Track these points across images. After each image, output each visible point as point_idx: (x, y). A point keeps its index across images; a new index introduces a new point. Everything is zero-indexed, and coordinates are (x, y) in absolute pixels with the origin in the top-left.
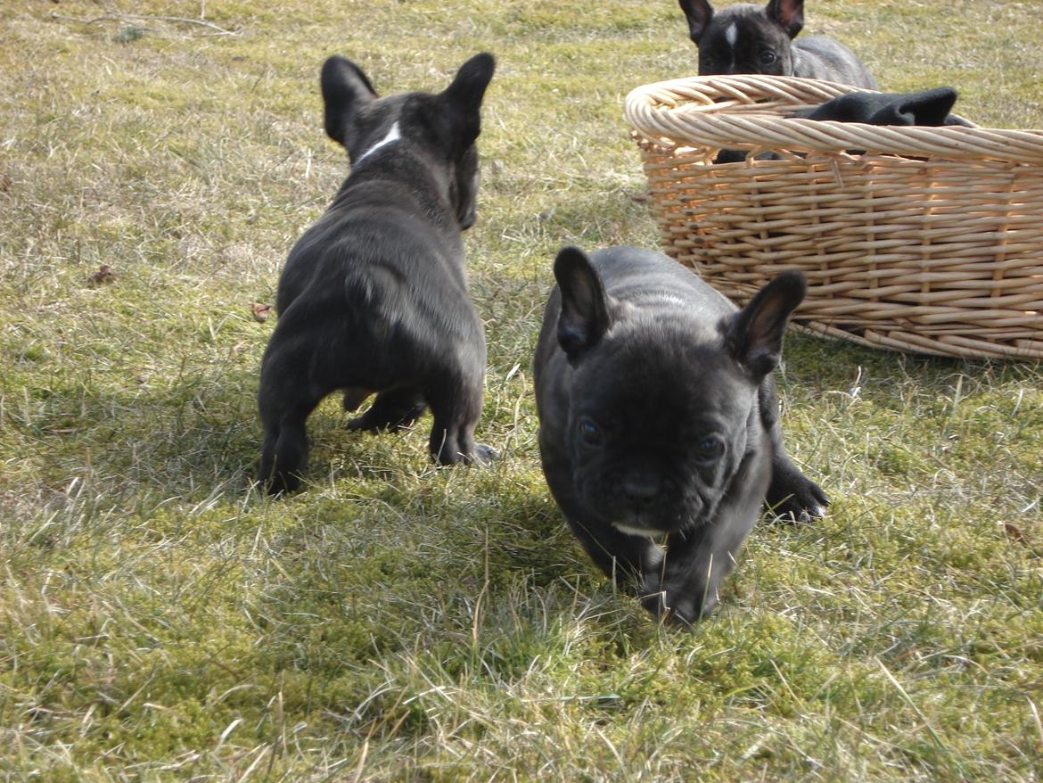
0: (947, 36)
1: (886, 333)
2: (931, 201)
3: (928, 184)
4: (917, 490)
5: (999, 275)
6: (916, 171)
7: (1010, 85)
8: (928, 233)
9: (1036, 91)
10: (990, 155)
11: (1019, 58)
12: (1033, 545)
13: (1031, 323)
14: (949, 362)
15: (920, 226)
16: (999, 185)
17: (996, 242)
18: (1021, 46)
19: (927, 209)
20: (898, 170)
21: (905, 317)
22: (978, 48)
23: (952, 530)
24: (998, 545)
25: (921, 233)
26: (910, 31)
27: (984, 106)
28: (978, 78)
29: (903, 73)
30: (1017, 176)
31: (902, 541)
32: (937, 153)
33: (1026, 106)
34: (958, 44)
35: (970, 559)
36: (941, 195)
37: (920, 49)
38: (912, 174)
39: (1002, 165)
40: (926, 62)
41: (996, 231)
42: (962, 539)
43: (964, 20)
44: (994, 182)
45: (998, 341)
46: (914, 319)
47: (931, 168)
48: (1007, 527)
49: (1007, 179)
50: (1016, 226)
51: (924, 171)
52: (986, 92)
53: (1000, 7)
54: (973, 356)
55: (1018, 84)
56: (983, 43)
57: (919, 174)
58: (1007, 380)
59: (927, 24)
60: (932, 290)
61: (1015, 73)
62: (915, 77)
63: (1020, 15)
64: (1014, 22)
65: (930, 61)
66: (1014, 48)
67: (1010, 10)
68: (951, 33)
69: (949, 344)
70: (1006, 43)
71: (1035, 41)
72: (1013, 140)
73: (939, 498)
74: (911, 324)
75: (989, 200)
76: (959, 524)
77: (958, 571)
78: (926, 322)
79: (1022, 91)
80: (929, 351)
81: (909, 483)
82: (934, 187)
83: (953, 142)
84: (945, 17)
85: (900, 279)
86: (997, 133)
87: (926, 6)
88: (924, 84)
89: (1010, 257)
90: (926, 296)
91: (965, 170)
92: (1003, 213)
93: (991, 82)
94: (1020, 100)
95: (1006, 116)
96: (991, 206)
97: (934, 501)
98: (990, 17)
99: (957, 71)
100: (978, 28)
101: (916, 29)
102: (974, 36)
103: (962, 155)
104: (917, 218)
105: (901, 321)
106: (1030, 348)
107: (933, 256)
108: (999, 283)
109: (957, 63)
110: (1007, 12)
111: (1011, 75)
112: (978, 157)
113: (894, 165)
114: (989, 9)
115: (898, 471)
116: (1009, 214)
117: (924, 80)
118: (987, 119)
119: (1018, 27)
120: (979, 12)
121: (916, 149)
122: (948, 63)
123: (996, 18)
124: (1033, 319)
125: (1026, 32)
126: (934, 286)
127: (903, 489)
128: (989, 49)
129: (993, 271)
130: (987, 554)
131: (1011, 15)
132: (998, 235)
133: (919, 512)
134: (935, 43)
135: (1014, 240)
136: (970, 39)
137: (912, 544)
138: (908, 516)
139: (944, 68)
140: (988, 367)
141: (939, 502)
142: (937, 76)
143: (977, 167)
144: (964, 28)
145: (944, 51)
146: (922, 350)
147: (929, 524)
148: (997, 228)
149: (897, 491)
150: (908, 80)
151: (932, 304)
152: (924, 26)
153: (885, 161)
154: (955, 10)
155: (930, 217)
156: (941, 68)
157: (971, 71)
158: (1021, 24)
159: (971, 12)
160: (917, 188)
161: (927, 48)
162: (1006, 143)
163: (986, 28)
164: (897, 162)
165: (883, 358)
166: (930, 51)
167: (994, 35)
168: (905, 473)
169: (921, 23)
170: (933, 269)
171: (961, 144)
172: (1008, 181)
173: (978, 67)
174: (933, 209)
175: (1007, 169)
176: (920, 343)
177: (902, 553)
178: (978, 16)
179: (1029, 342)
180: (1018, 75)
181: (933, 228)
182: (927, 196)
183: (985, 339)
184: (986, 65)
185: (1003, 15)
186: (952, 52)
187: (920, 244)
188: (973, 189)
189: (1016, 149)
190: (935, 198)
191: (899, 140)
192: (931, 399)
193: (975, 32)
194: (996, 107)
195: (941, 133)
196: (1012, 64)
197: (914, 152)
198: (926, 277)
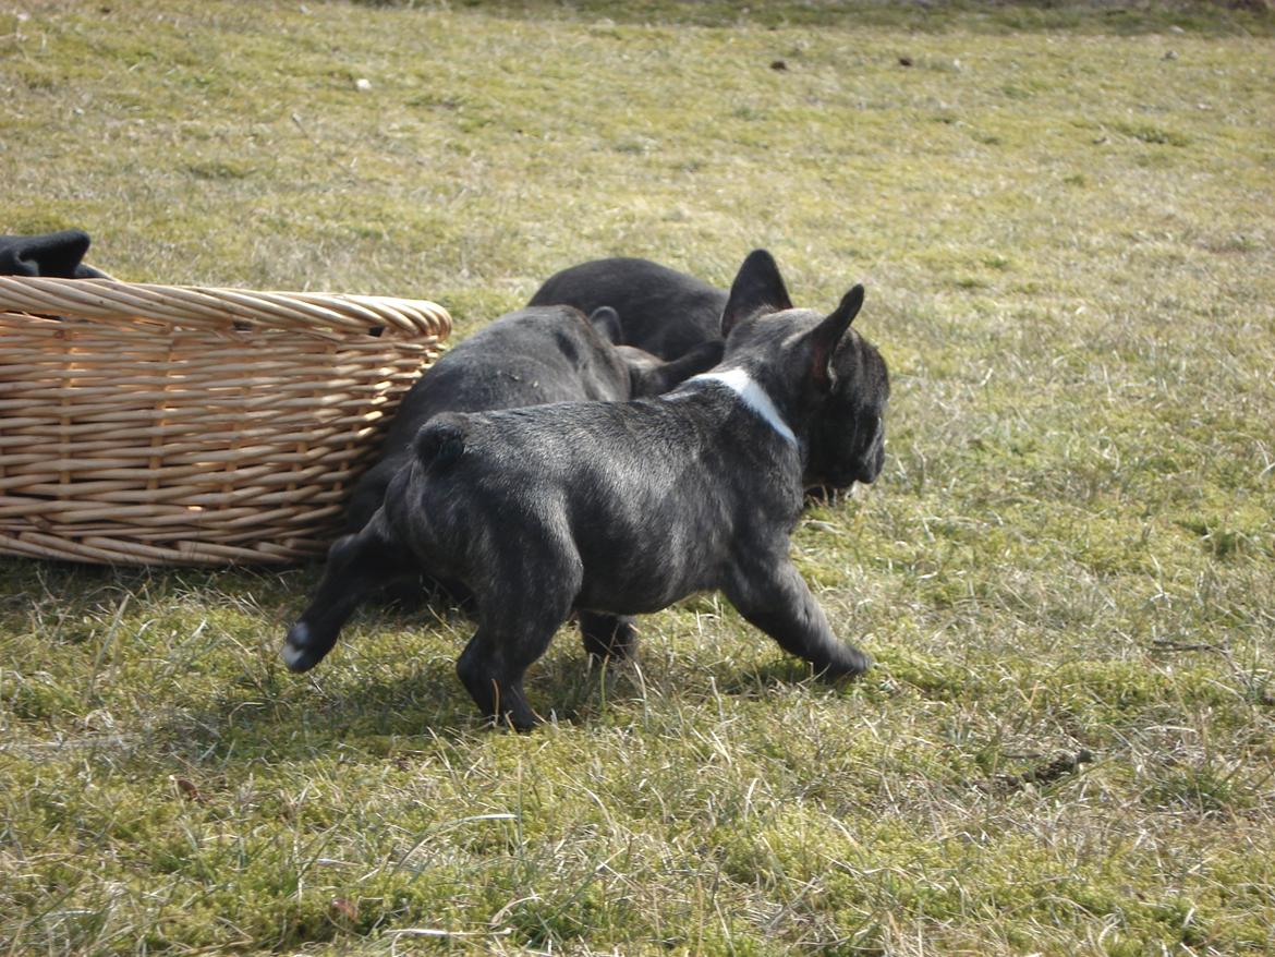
0: (56, 157)
1: (16, 534)
2: (70, 370)
3: (66, 350)
4: (65, 739)
5: (154, 463)
6: (51, 333)
7: (139, 222)
8: (68, 410)
9: (172, 230)
10: (145, 317)
11: (146, 187)
12: (212, 805)
13: (196, 520)
14: (96, 571)
15: (57, 401)
16: (154, 353)
17: (152, 422)
18: (147, 172)
19: (66, 380)
20: (28, 331)
21: (40, 514)
22: (95, 174)
23: (113, 791)
24: (170, 806)
25: (58, 410)
26: (9, 148)
27: (110, 246)
28: (99, 210)
29: (6, 201)
30: (177, 342)
31: (50, 808)
32: (75, 312)
33: (161, 248)
34: (71, 167)
35: (136, 827)
36: (83, 363)
37: (25, 172)
38: (45, 337)
39: (157, 329)
40: (33, 188)
41: (152, 408)
42: (126, 802)
43: (75, 137)
44: (149, 349)
45: (154, 543)
46: (50, 517)
47: (69, 330)
48: (180, 783)
49: (165, 345)
50: (176, 401)
51: (60, 334)
52: (111, 229)
53: (118, 124)
54: (127, 562)
55: (148, 220)
56: (102, 168)
57: (55, 336)
58: (169, 593)
59: (30, 140)
60: (74, 481)
61: (144, 206)
62: (23, 207)
63: (142, 135)
64: (136, 142)
65: (38, 186)
66: (139, 175)
67: (131, 128)
68: (61, 152)
69: (97, 547)
70: (129, 168)
71: (164, 166)
72: (170, 299)
73: (94, 749)
74: (48, 523)
75: (143, 371)
76: (121, 781)
77: (122, 844)
78: (65, 520)
79: (155, 229)
80: (72, 557)
81: (54, 730)
82: (74, 353)
83: (98, 299)
84: (52, 133)
85: (33, 467)
86: (149, 289)
87: (27, 118)
88: (34, 216)
89: (170, 440)
90: (66, 488)
91: (112, 333)
92: (161, 387)
93: (116, 216)
94: (153, 241)
95: (138, 260)
96: (146, 378)
97: (88, 754)
98: (107, 135)
99: (72, 201)
100: (93, 148)
101: (17, 146)
102: (90, 158)
103: (109, 314)
104: (53, 392)
105: (35, 519)
106: (195, 551)
107: (73, 438)
108: (155, 472)
109: (72, 190)
110: (127, 130)
111: (139, 208)
112: (127, 317)
113: (23, 325)
114: (104, 125)
115: (39, 715)
116: (167, 389)
117: (33, 211)
118: (115, 263)
119: (141, 149)
120: (93, 128)
121: (47, 306)
122: (61, 190)
123: (115, 136)
124: (196, 516)
125: (152, 155)
126: (76, 476)
127: (46, 739)
128: (110, 174)
129: (148, 457)
130: (158, 818)
131: (132, 134)
132: (154, 414)
133: (71, 768)
134: (41, 164)
135: (173, 419)
136: (85, 161)
137: (61, 813)
138: (57, 776)
139: (56, 196)
140: (146, 576)
141: (93, 754)
142: (48, 206)
143: (127, 330)
144: (77, 147)
145: (55, 175)
146: (63, 555)
147: (84, 784)
148: (152, 405)
149: (40, 742)
150: (13, 211)
151: (73, 498)
152: (26, 143)
153: (13, 320)
154: (63, 124)
155: (69, 390)
156: (52, 197)
157: (89, 202)
158: (146, 145)
159: (83, 128)
160: (52, 354)
161: (33, 170)
162: (162, 302)
163: (102, 149)
164: (27, 321)
165: (12, 569)
166: (39, 174)
167: (114, 158)
168: (48, 718)
169: (23, 140)
170: (73, 455)
171: (106, 301)
172: (165, 349)
173: (98, 196)
174: (73, 381)
175: (164, 333)
176: (59, 547)
177: (51, 823)
178: (91, 133)
179: (194, 544)
180: (148, 209)
181: (74, 404)
182: (66, 364)
183: (139, 541)
184: (108, 196)
185: (122, 134)
186: (64, 177)
187: (58, 424)
188: (122, 357)
189: (174, 310)
190: (75, 368)
191: (28, 294)
192: (77, 621)
193: (90, 153)
194: (124, 247)
195: (81, 287)
196: (139, 195)
197: (49, 310)
198: (65, 464)
